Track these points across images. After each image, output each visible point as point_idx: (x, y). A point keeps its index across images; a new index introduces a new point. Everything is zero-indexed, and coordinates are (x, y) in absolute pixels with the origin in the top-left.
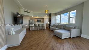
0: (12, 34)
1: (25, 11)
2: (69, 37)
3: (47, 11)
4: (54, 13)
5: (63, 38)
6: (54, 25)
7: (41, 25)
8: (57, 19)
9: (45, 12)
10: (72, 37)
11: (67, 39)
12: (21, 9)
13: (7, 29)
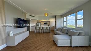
0: (10, 36)
2: (69, 45)
3: (46, 14)
4: (60, 15)
5: (58, 45)
6: (59, 28)
8: (64, 22)
9: (45, 15)
10: (72, 46)
11: (64, 48)
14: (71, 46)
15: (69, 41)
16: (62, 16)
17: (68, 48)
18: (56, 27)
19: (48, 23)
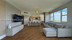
1: (24, 13)
3: (37, 11)
4: (48, 12)
5: (47, 36)
6: (47, 22)
7: (36, 23)
8: (51, 17)
12: (21, 12)
13: (7, 25)
14: (57, 37)
15: (56, 32)
16: (50, 13)
17: (54, 38)
18: (45, 22)
19: (39, 18)
